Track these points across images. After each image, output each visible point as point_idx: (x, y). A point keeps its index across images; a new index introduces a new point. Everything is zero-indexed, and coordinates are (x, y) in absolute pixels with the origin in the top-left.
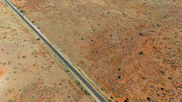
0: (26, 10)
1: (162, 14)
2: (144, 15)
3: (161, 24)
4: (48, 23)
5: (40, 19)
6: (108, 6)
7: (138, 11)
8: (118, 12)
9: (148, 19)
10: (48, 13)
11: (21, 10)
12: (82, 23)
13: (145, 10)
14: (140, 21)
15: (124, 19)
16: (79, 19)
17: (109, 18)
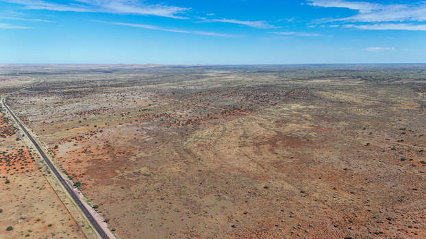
0: (87, 182)
1: (392, 194)
2: (351, 195)
3: (395, 214)
4: (129, 209)
5: (112, 201)
6: (265, 174)
7: (334, 186)
8: (287, 187)
9: (360, 203)
10: (132, 188)
11: (76, 181)
12: (207, 209)
13: (349, 183)
14: (343, 207)
15: (304, 201)
16: (199, 201)
17: (270, 198)
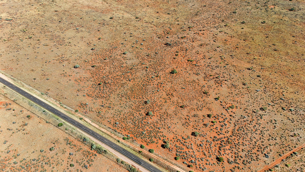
1: (192, 11)
6: (109, 8)
7: (157, 11)
8: (126, 15)
9: (173, 20)
13: (167, 7)
14: (163, 25)
15: (139, 24)
17: (115, 26)
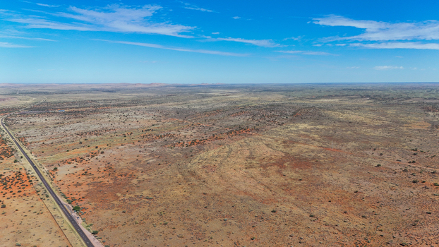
0: (87, 206)
2: (362, 219)
3: (409, 240)
4: (130, 235)
5: (113, 226)
10: (134, 213)
11: (75, 205)
12: (212, 234)
16: (204, 226)
